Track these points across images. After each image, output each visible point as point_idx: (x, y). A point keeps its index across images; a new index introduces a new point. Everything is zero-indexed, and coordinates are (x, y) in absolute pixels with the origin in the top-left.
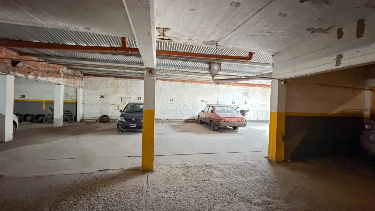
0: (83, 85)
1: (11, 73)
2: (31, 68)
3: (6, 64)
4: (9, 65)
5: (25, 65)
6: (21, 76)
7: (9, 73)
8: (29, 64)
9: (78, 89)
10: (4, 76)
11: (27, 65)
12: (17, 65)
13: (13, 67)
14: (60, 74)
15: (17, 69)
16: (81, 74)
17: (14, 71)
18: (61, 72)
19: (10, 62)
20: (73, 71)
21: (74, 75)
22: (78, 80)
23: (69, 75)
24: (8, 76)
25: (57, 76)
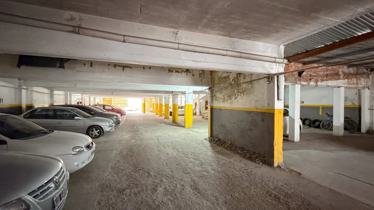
0: (370, 84)
1: (298, 82)
2: (312, 75)
3: (295, 75)
4: (297, 76)
5: (308, 73)
6: (305, 84)
7: (296, 83)
8: (310, 72)
9: (362, 91)
10: (294, 86)
11: (309, 73)
12: (302, 75)
13: (299, 77)
14: (340, 75)
15: (302, 78)
16: (367, 69)
17: (300, 80)
18: (340, 73)
19: (297, 73)
20: (356, 69)
21: (357, 73)
22: (363, 79)
23: (351, 74)
24: (296, 85)
25: (336, 78)
